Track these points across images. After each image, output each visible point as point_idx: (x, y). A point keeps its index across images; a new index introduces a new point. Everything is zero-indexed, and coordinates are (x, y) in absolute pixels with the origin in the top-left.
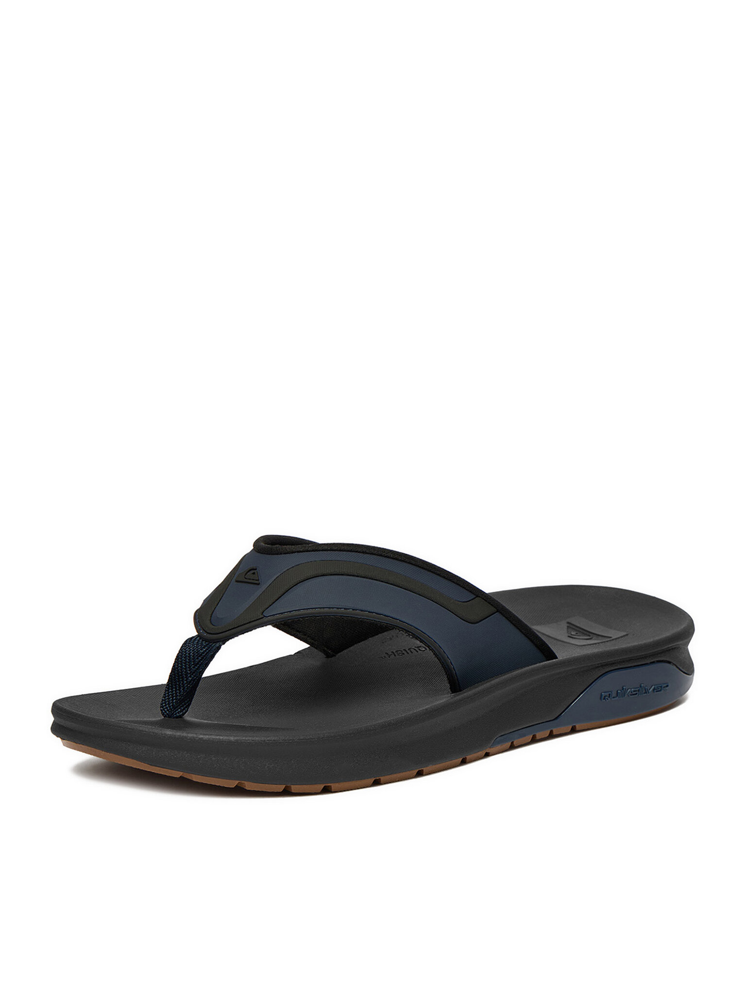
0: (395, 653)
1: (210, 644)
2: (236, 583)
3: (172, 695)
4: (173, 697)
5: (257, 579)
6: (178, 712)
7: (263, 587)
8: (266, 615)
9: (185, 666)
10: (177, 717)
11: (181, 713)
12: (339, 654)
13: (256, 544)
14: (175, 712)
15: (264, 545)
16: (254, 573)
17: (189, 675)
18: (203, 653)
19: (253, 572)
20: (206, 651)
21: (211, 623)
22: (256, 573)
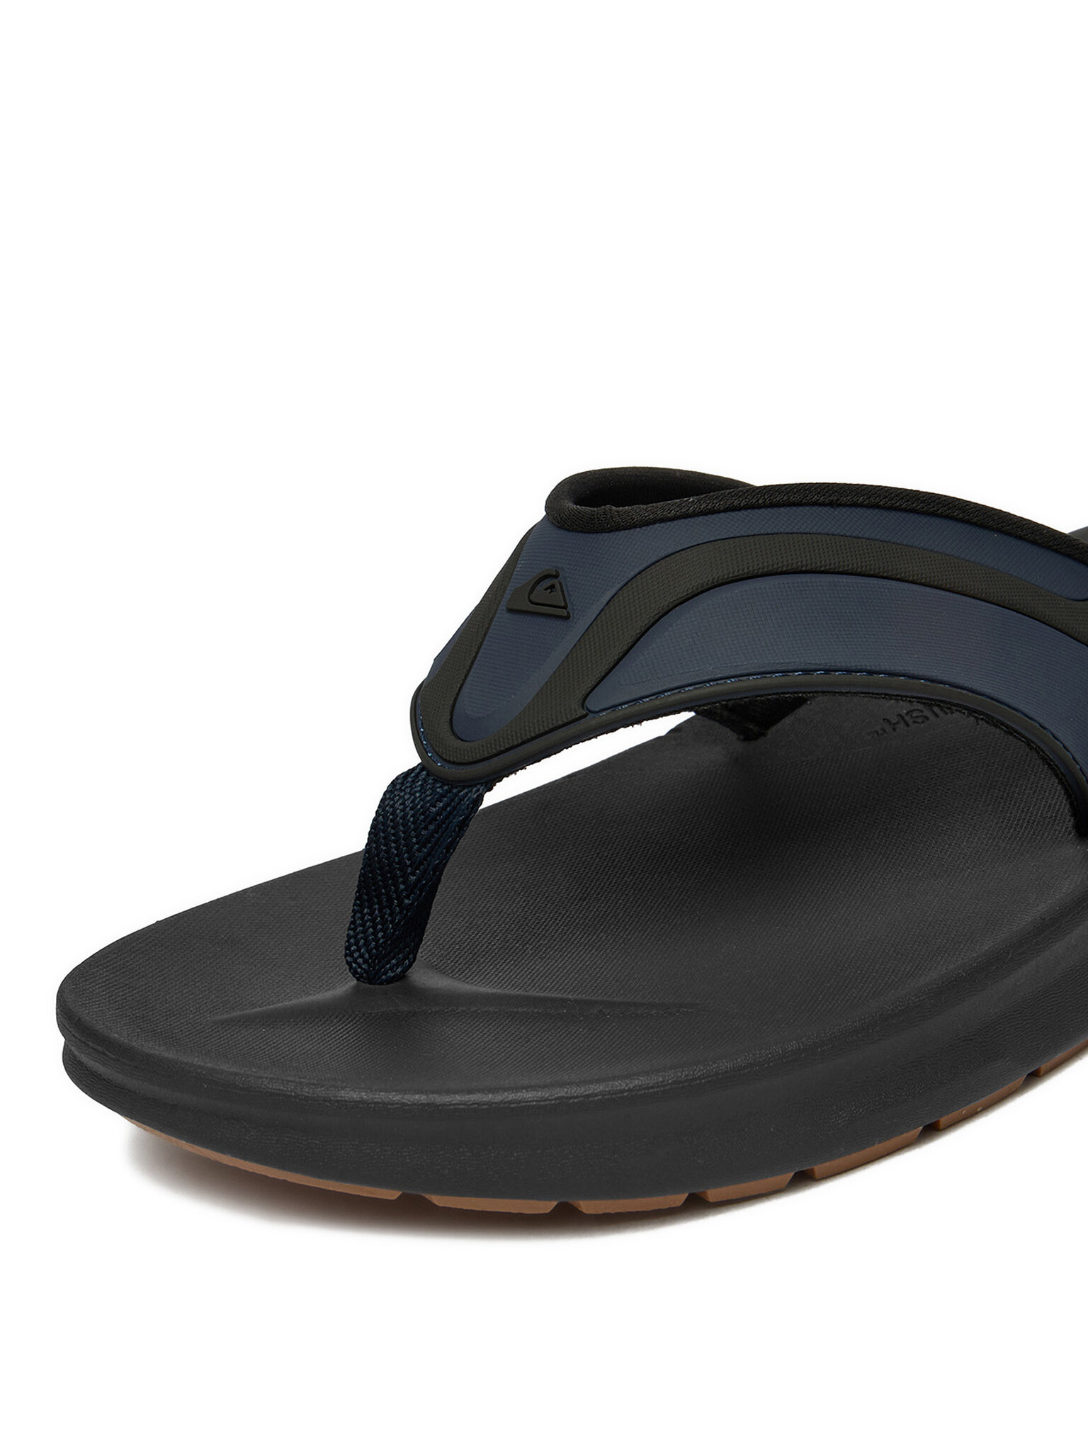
0: (907, 718)
1: (455, 791)
2: (508, 615)
3: (373, 921)
4: (374, 927)
5: (563, 604)
6: (391, 969)
7: (580, 625)
8: (592, 709)
9: (397, 848)
10: (390, 981)
11: (399, 970)
12: (774, 729)
13: (553, 501)
14: (383, 966)
15: (572, 506)
16: (552, 587)
17: (409, 870)
18: (439, 814)
19: (548, 583)
20: (444, 808)
21: (454, 733)
22: (558, 586)
